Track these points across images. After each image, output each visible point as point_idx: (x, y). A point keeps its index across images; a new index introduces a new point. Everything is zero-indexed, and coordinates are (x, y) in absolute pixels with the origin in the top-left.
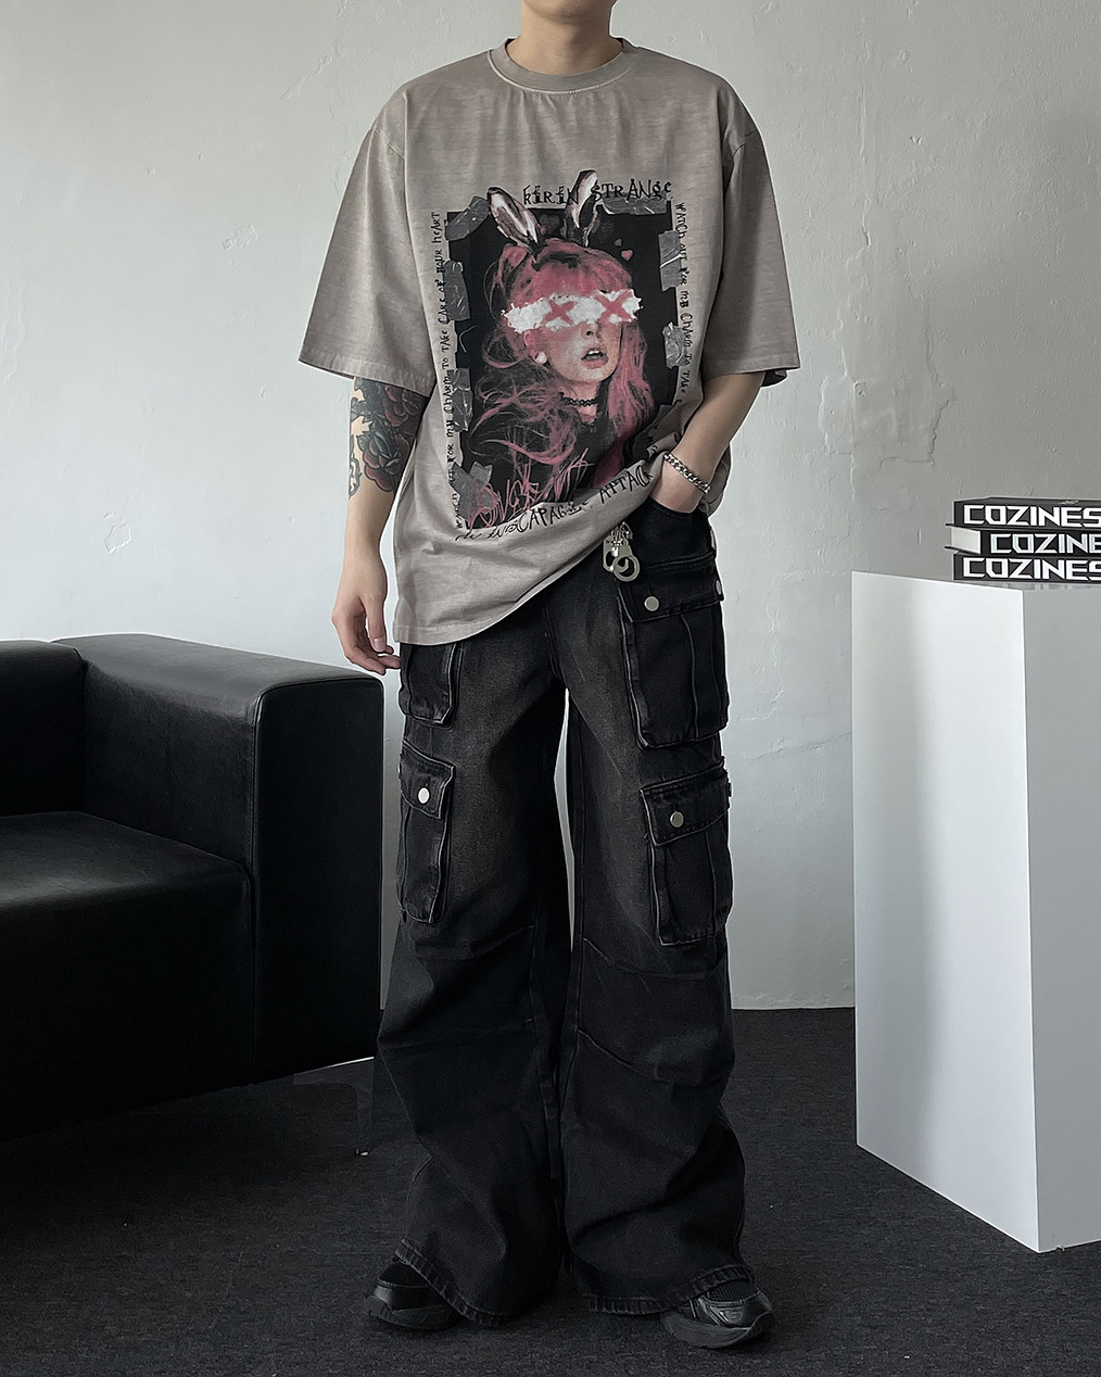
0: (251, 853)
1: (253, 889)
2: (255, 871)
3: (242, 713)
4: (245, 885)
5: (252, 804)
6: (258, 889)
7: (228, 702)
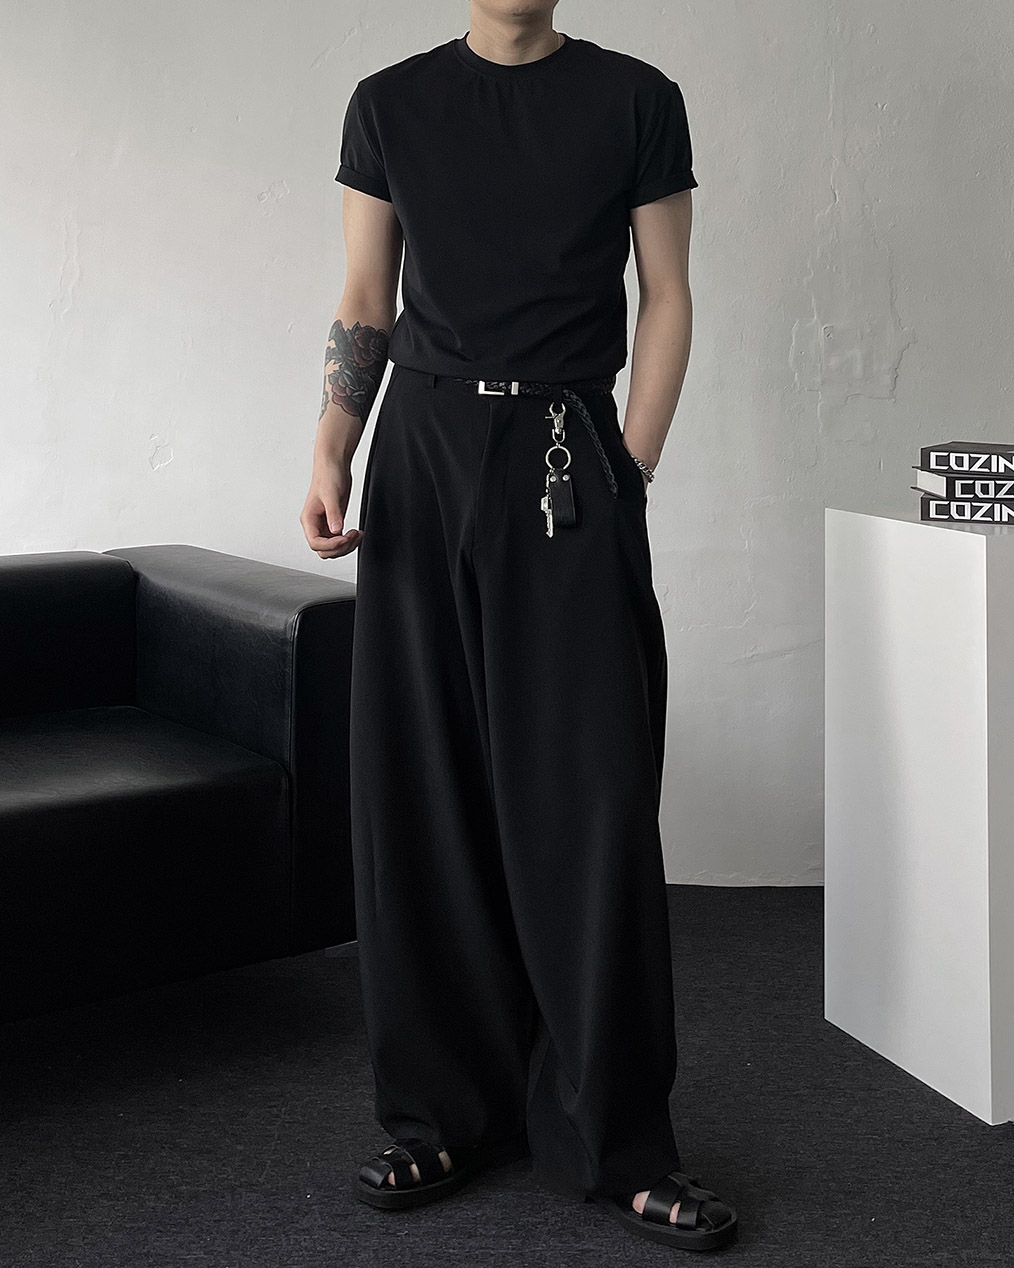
1: (291, 786)
2: (293, 769)
3: (282, 627)
4: (285, 783)
6: (295, 785)
7: (267, 616)
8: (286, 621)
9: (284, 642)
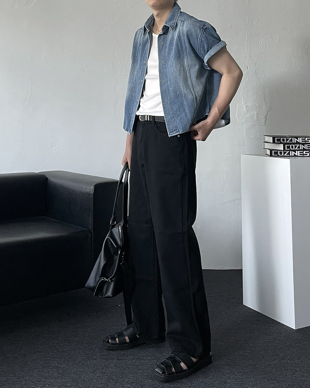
0: (91, 227)
1: (92, 236)
2: (92, 231)
3: (89, 191)
4: (90, 235)
5: (91, 214)
6: (93, 236)
7: (85, 188)
8: (90, 189)
9: (90, 194)
